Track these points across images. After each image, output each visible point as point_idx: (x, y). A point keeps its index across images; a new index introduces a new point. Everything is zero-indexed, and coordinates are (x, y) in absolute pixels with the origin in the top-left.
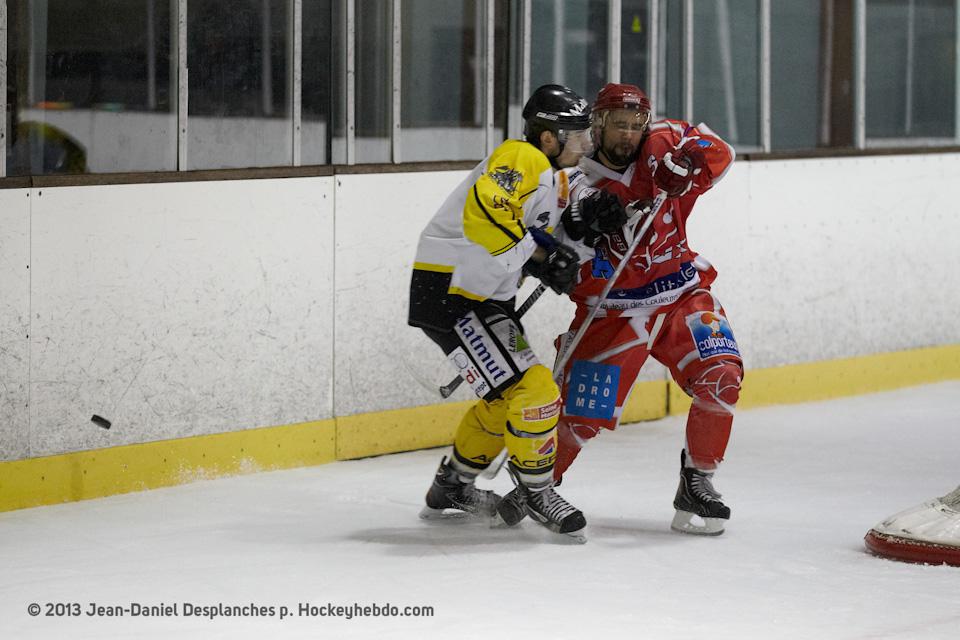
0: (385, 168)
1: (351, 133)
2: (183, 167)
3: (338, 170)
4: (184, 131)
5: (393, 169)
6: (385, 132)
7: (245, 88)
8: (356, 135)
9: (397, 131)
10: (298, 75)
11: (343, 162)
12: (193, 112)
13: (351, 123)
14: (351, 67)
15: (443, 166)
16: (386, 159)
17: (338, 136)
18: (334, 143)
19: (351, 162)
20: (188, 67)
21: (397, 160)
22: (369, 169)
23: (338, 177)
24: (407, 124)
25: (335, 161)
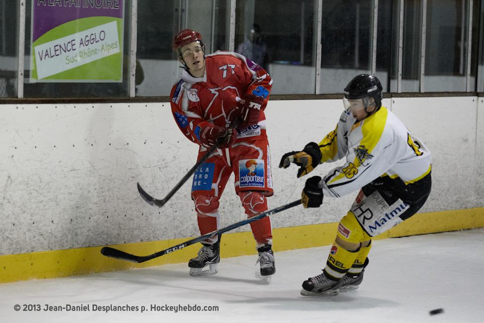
0: (416, 95)
1: (400, 77)
2: (318, 93)
3: (393, 95)
4: (319, 75)
5: (420, 95)
6: (417, 78)
7: (349, 54)
8: (402, 78)
9: (422, 77)
10: (375, 49)
11: (396, 91)
12: (323, 66)
13: (400, 72)
14: (401, 45)
15: (445, 94)
16: (417, 91)
17: (393, 79)
18: (392, 82)
19: (400, 92)
20: (321, 44)
21: (422, 91)
22: (408, 95)
23: (393, 98)
24: (427, 74)
25: (392, 91)
